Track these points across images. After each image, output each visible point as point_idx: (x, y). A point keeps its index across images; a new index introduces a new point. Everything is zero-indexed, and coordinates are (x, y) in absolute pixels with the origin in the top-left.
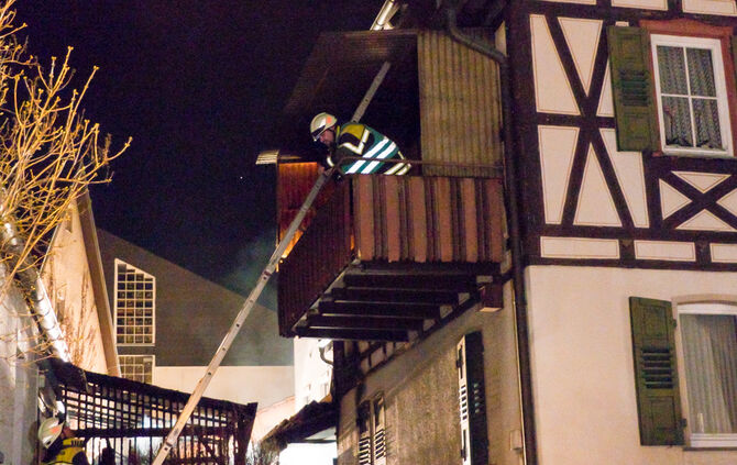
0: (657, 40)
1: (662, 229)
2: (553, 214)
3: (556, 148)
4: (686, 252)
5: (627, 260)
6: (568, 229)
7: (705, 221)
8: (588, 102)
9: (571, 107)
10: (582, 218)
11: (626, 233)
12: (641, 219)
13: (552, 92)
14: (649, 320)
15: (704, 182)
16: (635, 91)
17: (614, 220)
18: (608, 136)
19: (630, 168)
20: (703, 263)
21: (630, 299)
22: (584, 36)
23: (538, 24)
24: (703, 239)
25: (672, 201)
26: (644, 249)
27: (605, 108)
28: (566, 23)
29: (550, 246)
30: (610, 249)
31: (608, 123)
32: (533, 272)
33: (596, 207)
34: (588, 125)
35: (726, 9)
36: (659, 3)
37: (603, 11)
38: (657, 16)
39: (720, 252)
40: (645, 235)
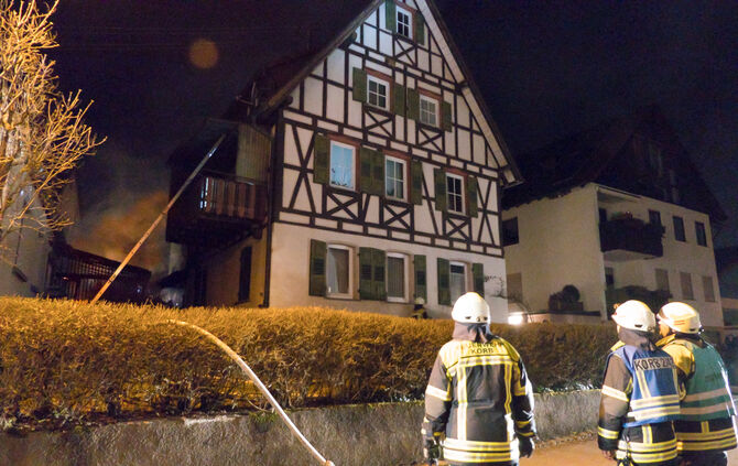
0: (333, 143)
1: (326, 215)
2: (286, 203)
3: (290, 178)
4: (333, 224)
5: (312, 225)
6: (291, 210)
7: (342, 214)
8: (304, 162)
9: (297, 162)
10: (297, 206)
11: (312, 215)
12: (319, 210)
13: (291, 156)
14: (317, 248)
15: (343, 199)
16: (322, 160)
17: (309, 210)
18: (310, 176)
19: (317, 190)
20: (340, 230)
21: (311, 240)
22: (306, 136)
23: (289, 128)
24: (341, 221)
25: (331, 205)
26: (319, 222)
27: (310, 165)
28: (299, 130)
29: (283, 216)
30: (306, 220)
31: (311, 171)
32: (276, 225)
33: (302, 203)
34: (303, 171)
35: (359, 135)
36: (335, 128)
37: (313, 128)
38: (333, 133)
39: (346, 226)
40: (319, 216)
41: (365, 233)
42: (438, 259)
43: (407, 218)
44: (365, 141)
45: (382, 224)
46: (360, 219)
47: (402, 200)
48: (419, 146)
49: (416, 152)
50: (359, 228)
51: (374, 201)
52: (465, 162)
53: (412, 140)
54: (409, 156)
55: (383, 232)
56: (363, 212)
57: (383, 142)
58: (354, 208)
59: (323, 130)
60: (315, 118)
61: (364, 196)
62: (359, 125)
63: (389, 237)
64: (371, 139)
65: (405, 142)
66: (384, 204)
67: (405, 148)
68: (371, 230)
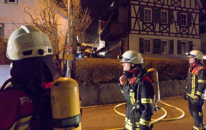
0: (145, 8)
1: (144, 30)
2: (132, 28)
3: (133, 21)
4: (146, 33)
5: (140, 34)
6: (134, 30)
7: (148, 30)
8: (137, 15)
9: (135, 16)
12: (141, 29)
13: (133, 14)
14: (141, 40)
15: (148, 25)
16: (142, 15)
17: (139, 29)
18: (139, 20)
19: (141, 23)
20: (148, 34)
21: (140, 38)
22: (137, 8)
23: (132, 6)
24: (148, 32)
25: (145, 27)
26: (141, 32)
27: (139, 16)
28: (135, 6)
29: (132, 32)
30: (138, 32)
31: (139, 18)
32: (130, 34)
33: (137, 28)
34: (137, 18)
35: (153, 5)
36: (145, 4)
37: (139, 5)
38: (145, 6)
40: (142, 31)
41: (155, 35)
42: (178, 41)
43: (168, 29)
44: (155, 6)
45: (160, 32)
46: (153, 31)
47: (166, 24)
48: (172, 5)
49: (171, 8)
50: (153, 33)
51: (158, 25)
52: (188, 9)
53: (170, 4)
54: (168, 9)
55: (160, 34)
56: (154, 28)
57: (160, 6)
58: (152, 28)
59: (142, 5)
60: (140, 2)
61: (155, 23)
62: (153, 2)
63: (162, 35)
65: (167, 5)
66: (161, 25)
67: (167, 7)
68: (157, 34)
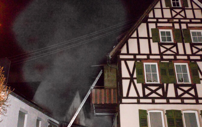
0: (145, 64)
1: (145, 97)
2: (125, 95)
3: (125, 83)
4: (150, 101)
5: (138, 103)
6: (127, 97)
7: (154, 95)
8: (132, 75)
9: (128, 76)
10: (130, 95)
11: (138, 98)
12: (141, 95)
13: (125, 73)
14: (143, 115)
15: (154, 88)
16: (140, 73)
17: (136, 96)
18: (135, 81)
19: (139, 86)
20: (153, 103)
21: (139, 110)
22: (131, 64)
23: (123, 63)
24: (153, 98)
25: (147, 92)
26: (142, 101)
27: (135, 76)
28: (128, 62)
29: (124, 101)
30: (135, 101)
31: (135, 78)
32: (121, 105)
34: (132, 79)
35: (159, 57)
36: (145, 57)
37: (135, 59)
38: (145, 59)
39: (157, 101)
40: (142, 98)
41: (168, 103)
43: (192, 92)
44: (162, 59)
45: (177, 97)
46: (164, 96)
47: (188, 83)
48: (194, 54)
49: (192, 58)
50: (164, 101)
51: (171, 87)
53: (189, 52)
54: (189, 60)
55: (179, 101)
56: (165, 93)
57: (172, 57)
58: (160, 92)
59: (139, 59)
60: (135, 55)
61: (165, 85)
62: (158, 53)
63: (183, 103)
64: (165, 57)
65: (185, 54)
66: (177, 87)
67: (186, 57)
68: (171, 101)
